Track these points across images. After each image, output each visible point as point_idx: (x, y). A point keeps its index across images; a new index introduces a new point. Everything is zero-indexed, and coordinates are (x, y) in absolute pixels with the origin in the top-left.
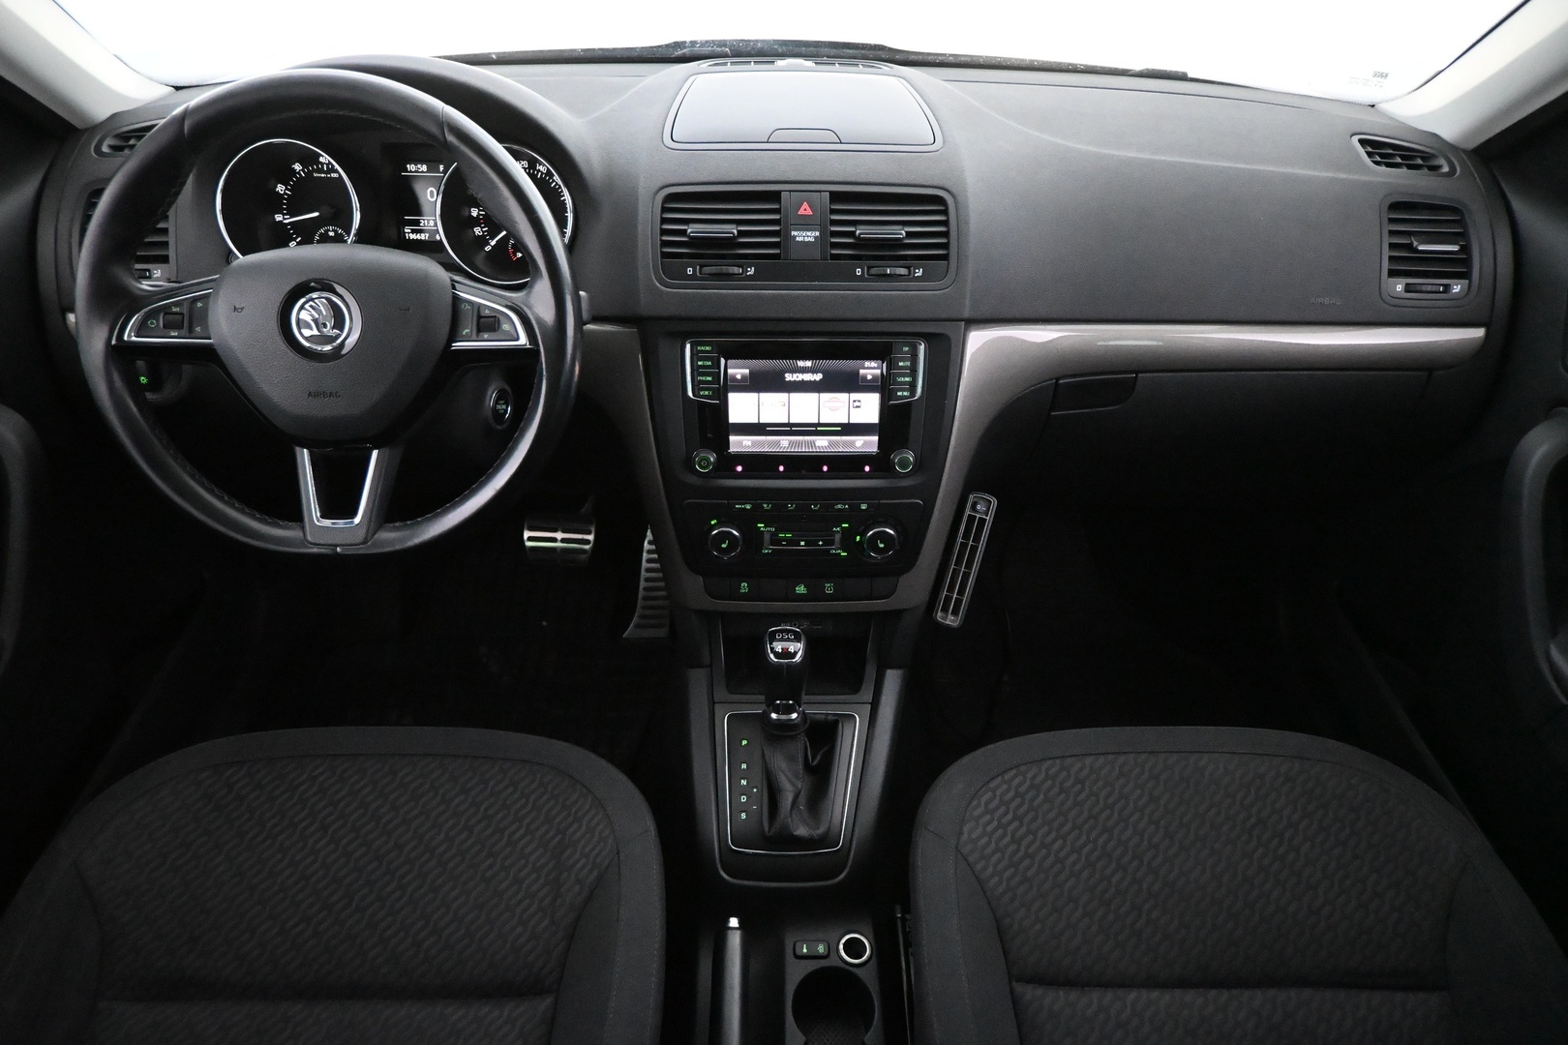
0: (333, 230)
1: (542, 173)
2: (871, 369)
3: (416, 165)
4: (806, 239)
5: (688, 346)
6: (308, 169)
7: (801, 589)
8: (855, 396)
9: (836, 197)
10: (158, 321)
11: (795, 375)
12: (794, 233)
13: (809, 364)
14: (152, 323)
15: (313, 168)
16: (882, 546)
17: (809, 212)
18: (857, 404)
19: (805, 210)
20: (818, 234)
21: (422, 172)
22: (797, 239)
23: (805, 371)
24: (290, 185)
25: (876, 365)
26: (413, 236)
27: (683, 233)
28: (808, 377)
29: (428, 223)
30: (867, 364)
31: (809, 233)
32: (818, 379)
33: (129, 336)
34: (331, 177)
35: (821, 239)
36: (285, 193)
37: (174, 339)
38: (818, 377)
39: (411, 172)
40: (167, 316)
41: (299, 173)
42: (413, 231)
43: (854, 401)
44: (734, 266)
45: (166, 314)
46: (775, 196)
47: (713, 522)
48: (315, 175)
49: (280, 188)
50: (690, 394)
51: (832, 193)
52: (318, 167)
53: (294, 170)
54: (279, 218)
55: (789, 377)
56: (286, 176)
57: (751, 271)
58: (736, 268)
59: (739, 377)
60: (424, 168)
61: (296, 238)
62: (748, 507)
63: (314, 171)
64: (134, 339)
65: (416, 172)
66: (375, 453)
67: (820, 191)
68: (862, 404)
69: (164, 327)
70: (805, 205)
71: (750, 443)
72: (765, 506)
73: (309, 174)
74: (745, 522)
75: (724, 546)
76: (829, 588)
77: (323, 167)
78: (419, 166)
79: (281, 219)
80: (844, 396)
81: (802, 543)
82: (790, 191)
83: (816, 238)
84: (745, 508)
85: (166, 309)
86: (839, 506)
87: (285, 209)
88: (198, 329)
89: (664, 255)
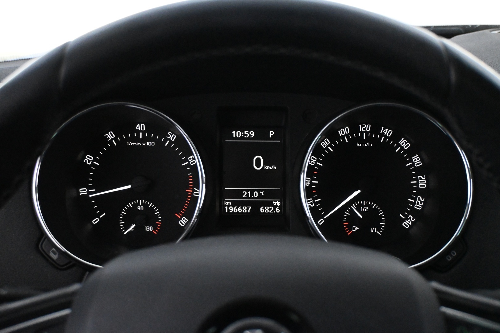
0: (143, 205)
1: (386, 137)
3: (242, 131)
6: (121, 138)
15: (127, 136)
21: (249, 138)
24: (100, 155)
26: (233, 210)
29: (252, 194)
34: (146, 147)
36: (93, 165)
39: (236, 138)
41: (111, 142)
42: (234, 204)
48: (129, 144)
49: (88, 159)
52: (132, 135)
53: (106, 138)
54: (83, 192)
60: (252, 134)
61: (100, 214)
63: (128, 139)
65: (242, 138)
73: (122, 143)
77: (138, 135)
78: (246, 132)
79: (85, 193)
87: (90, 182)
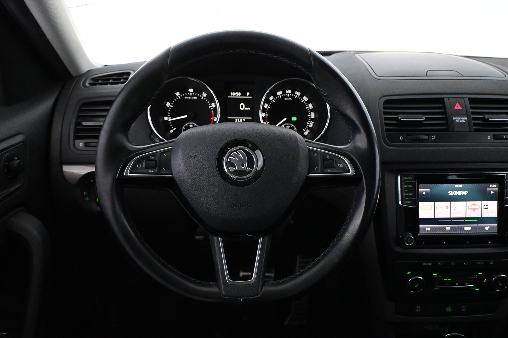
0: (192, 124)
1: (298, 96)
2: (493, 188)
3: (235, 93)
4: (461, 121)
5: (399, 178)
6: (182, 95)
7: (449, 309)
8: (485, 203)
9: (471, 101)
10: (142, 165)
11: (454, 192)
12: (454, 118)
13: (461, 186)
14: (139, 166)
15: (185, 94)
16: (500, 285)
17: (460, 108)
18: (486, 207)
19: (458, 107)
20: (466, 118)
21: (238, 96)
22: (456, 121)
23: (459, 190)
24: (173, 103)
25: (495, 186)
27: (396, 119)
28: (460, 193)
29: (239, 120)
30: (491, 186)
31: (462, 118)
32: (465, 194)
33: (127, 173)
34: (193, 99)
35: (468, 121)
36: (170, 107)
37: (151, 174)
38: (465, 193)
39: (233, 96)
40: (147, 161)
41: (178, 97)
43: (485, 205)
44: (425, 135)
45: (146, 160)
46: (441, 101)
47: (408, 273)
48: (186, 98)
49: (168, 104)
50: (400, 203)
51: (470, 99)
52: (187, 94)
53: (176, 95)
54: (166, 118)
55: (450, 193)
56: (171, 98)
57: (434, 138)
58: (426, 136)
59: (424, 193)
60: (239, 94)
61: (173, 128)
62: (430, 264)
63: (185, 96)
64: (129, 174)
65: (235, 96)
66: (260, 240)
67: (464, 98)
68: (489, 207)
69: (146, 168)
70: (457, 105)
71: (429, 229)
72: (439, 263)
73: (183, 98)
74: (427, 273)
75: (416, 286)
76: (464, 309)
77: (190, 94)
78: (237, 93)
80: (479, 203)
81: (457, 284)
82: (449, 98)
83: (465, 120)
84: (428, 265)
85: (147, 158)
86: (479, 263)
87: (169, 114)
88: (164, 169)
89: (387, 130)
